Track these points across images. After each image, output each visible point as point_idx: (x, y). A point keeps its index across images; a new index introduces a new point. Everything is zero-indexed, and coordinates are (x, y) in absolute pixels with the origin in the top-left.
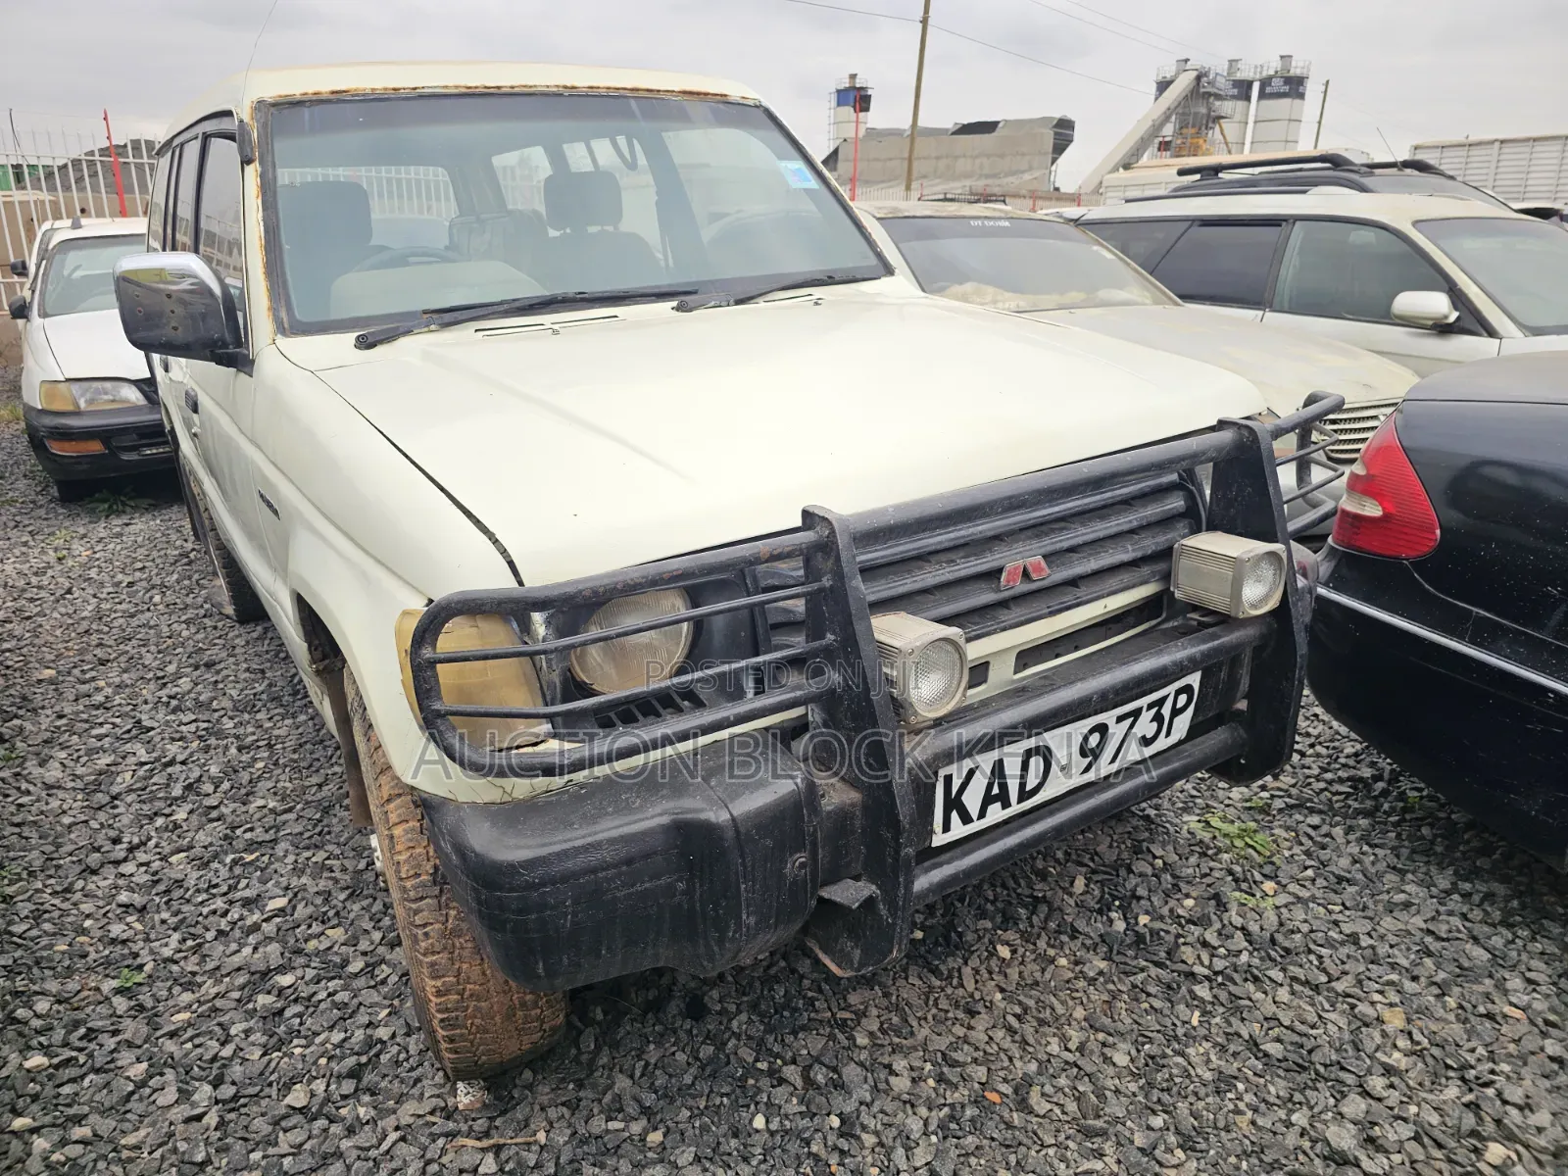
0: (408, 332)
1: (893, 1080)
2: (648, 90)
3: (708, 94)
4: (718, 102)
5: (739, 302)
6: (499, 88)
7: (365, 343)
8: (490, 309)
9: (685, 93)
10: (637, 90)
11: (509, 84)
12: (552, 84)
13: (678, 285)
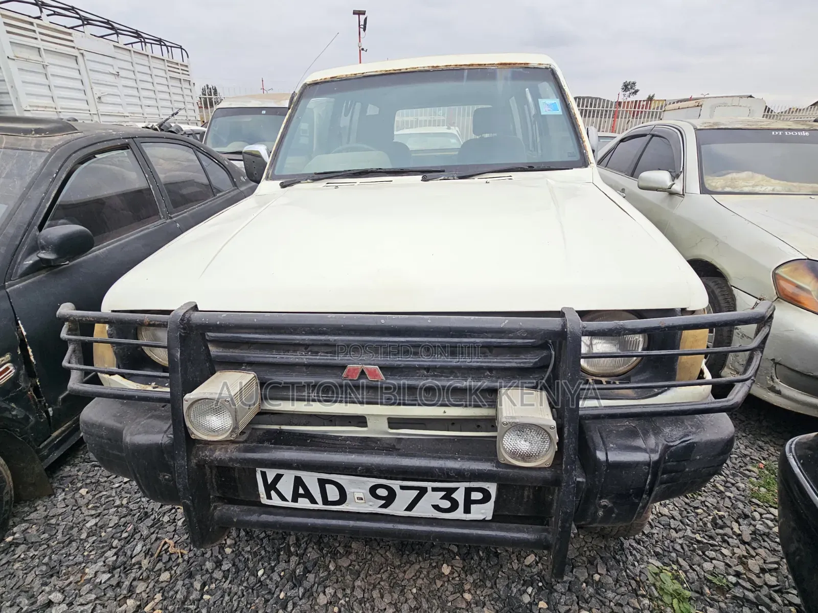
0: (299, 182)
1: (321, 595)
2: (479, 65)
3: (516, 64)
4: (522, 68)
5: (461, 178)
6: (400, 70)
7: (283, 186)
8: (335, 174)
9: (501, 64)
10: (473, 65)
11: (405, 68)
12: (426, 66)
13: (432, 167)
